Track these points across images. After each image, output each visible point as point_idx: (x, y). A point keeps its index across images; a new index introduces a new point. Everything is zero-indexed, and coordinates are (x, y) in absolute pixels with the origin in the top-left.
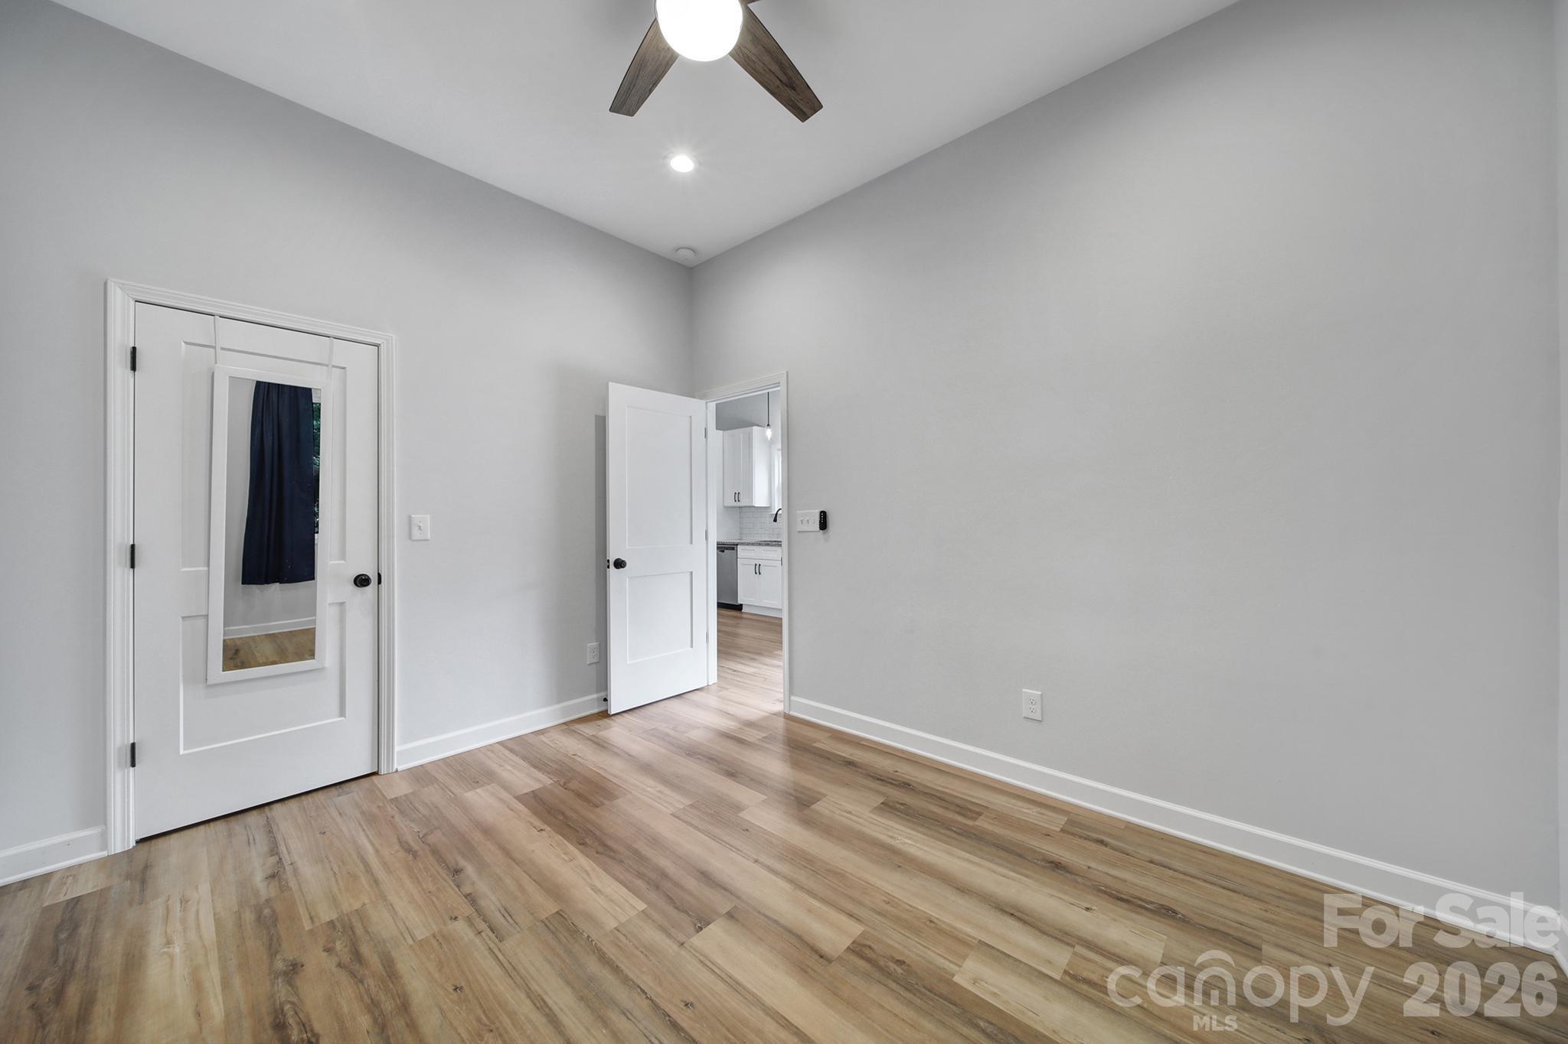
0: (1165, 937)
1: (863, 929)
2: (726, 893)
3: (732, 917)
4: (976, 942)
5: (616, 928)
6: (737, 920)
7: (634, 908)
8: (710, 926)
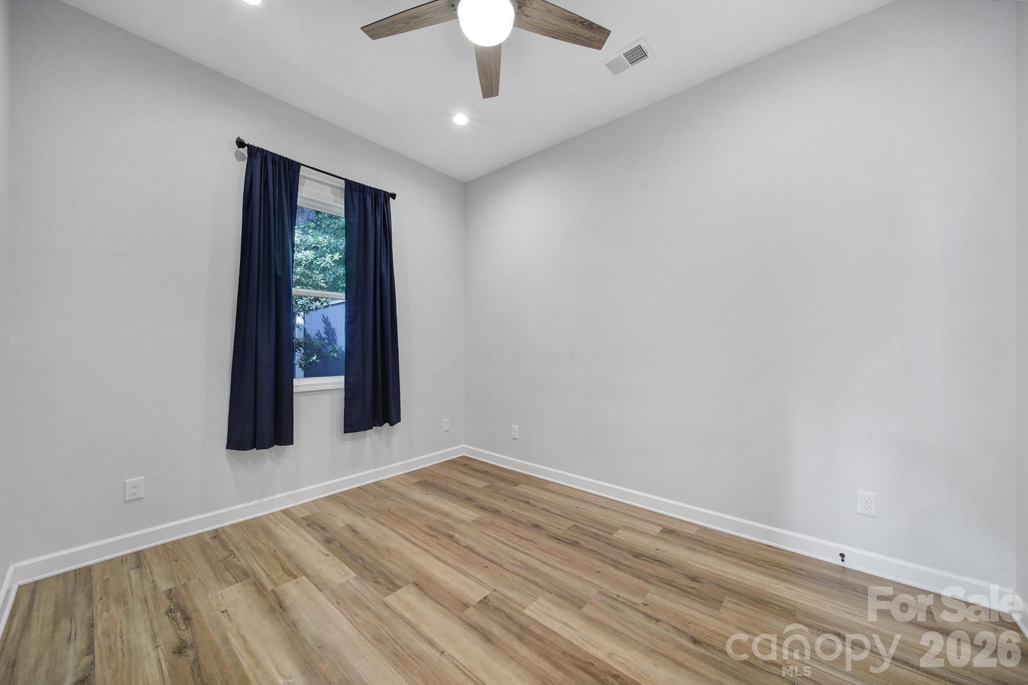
0: (209, 595)
1: (385, 598)
2: (469, 622)
3: (465, 605)
4: (325, 592)
5: (537, 598)
6: (462, 603)
7: (531, 611)
8: (478, 600)
